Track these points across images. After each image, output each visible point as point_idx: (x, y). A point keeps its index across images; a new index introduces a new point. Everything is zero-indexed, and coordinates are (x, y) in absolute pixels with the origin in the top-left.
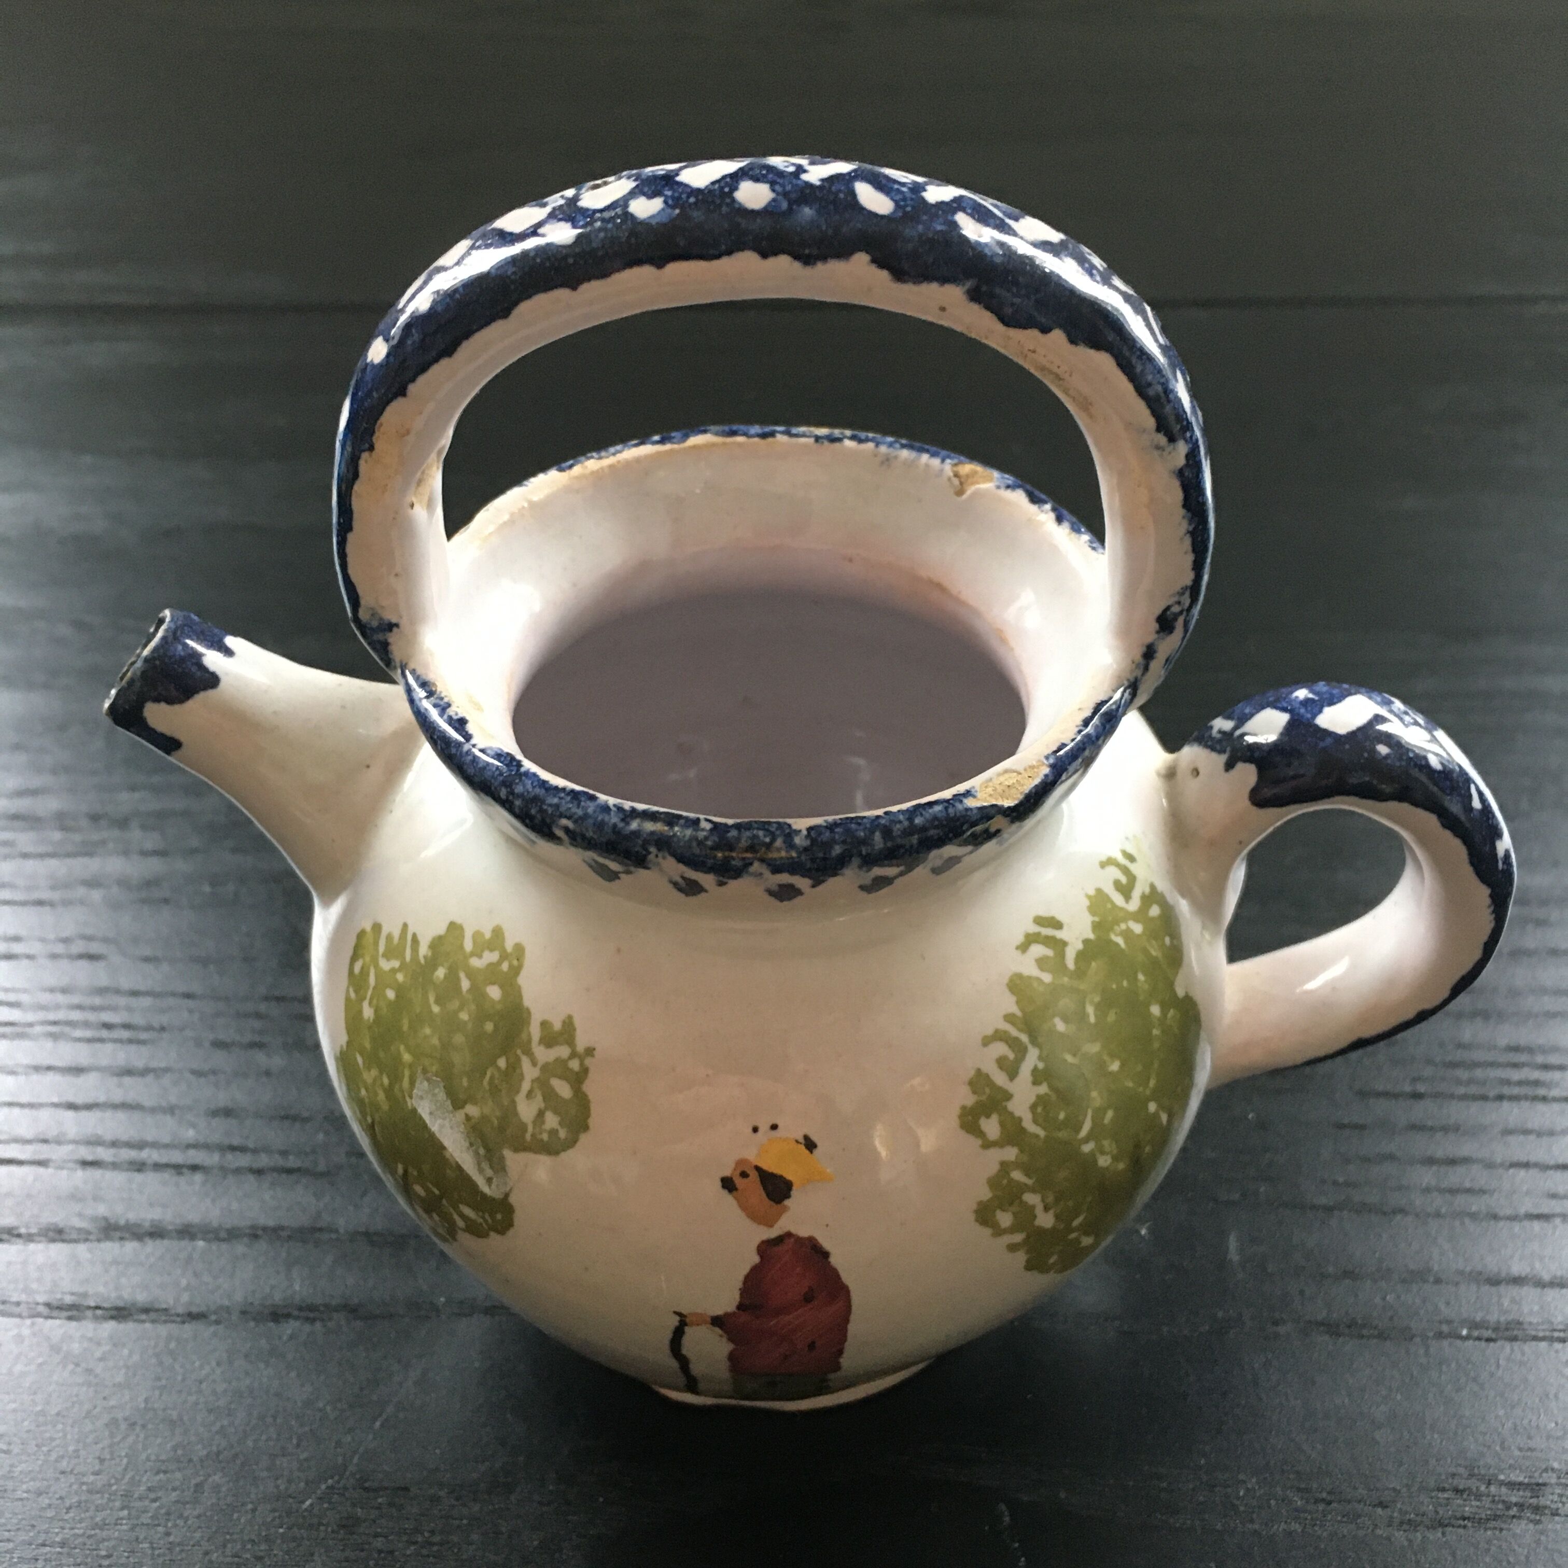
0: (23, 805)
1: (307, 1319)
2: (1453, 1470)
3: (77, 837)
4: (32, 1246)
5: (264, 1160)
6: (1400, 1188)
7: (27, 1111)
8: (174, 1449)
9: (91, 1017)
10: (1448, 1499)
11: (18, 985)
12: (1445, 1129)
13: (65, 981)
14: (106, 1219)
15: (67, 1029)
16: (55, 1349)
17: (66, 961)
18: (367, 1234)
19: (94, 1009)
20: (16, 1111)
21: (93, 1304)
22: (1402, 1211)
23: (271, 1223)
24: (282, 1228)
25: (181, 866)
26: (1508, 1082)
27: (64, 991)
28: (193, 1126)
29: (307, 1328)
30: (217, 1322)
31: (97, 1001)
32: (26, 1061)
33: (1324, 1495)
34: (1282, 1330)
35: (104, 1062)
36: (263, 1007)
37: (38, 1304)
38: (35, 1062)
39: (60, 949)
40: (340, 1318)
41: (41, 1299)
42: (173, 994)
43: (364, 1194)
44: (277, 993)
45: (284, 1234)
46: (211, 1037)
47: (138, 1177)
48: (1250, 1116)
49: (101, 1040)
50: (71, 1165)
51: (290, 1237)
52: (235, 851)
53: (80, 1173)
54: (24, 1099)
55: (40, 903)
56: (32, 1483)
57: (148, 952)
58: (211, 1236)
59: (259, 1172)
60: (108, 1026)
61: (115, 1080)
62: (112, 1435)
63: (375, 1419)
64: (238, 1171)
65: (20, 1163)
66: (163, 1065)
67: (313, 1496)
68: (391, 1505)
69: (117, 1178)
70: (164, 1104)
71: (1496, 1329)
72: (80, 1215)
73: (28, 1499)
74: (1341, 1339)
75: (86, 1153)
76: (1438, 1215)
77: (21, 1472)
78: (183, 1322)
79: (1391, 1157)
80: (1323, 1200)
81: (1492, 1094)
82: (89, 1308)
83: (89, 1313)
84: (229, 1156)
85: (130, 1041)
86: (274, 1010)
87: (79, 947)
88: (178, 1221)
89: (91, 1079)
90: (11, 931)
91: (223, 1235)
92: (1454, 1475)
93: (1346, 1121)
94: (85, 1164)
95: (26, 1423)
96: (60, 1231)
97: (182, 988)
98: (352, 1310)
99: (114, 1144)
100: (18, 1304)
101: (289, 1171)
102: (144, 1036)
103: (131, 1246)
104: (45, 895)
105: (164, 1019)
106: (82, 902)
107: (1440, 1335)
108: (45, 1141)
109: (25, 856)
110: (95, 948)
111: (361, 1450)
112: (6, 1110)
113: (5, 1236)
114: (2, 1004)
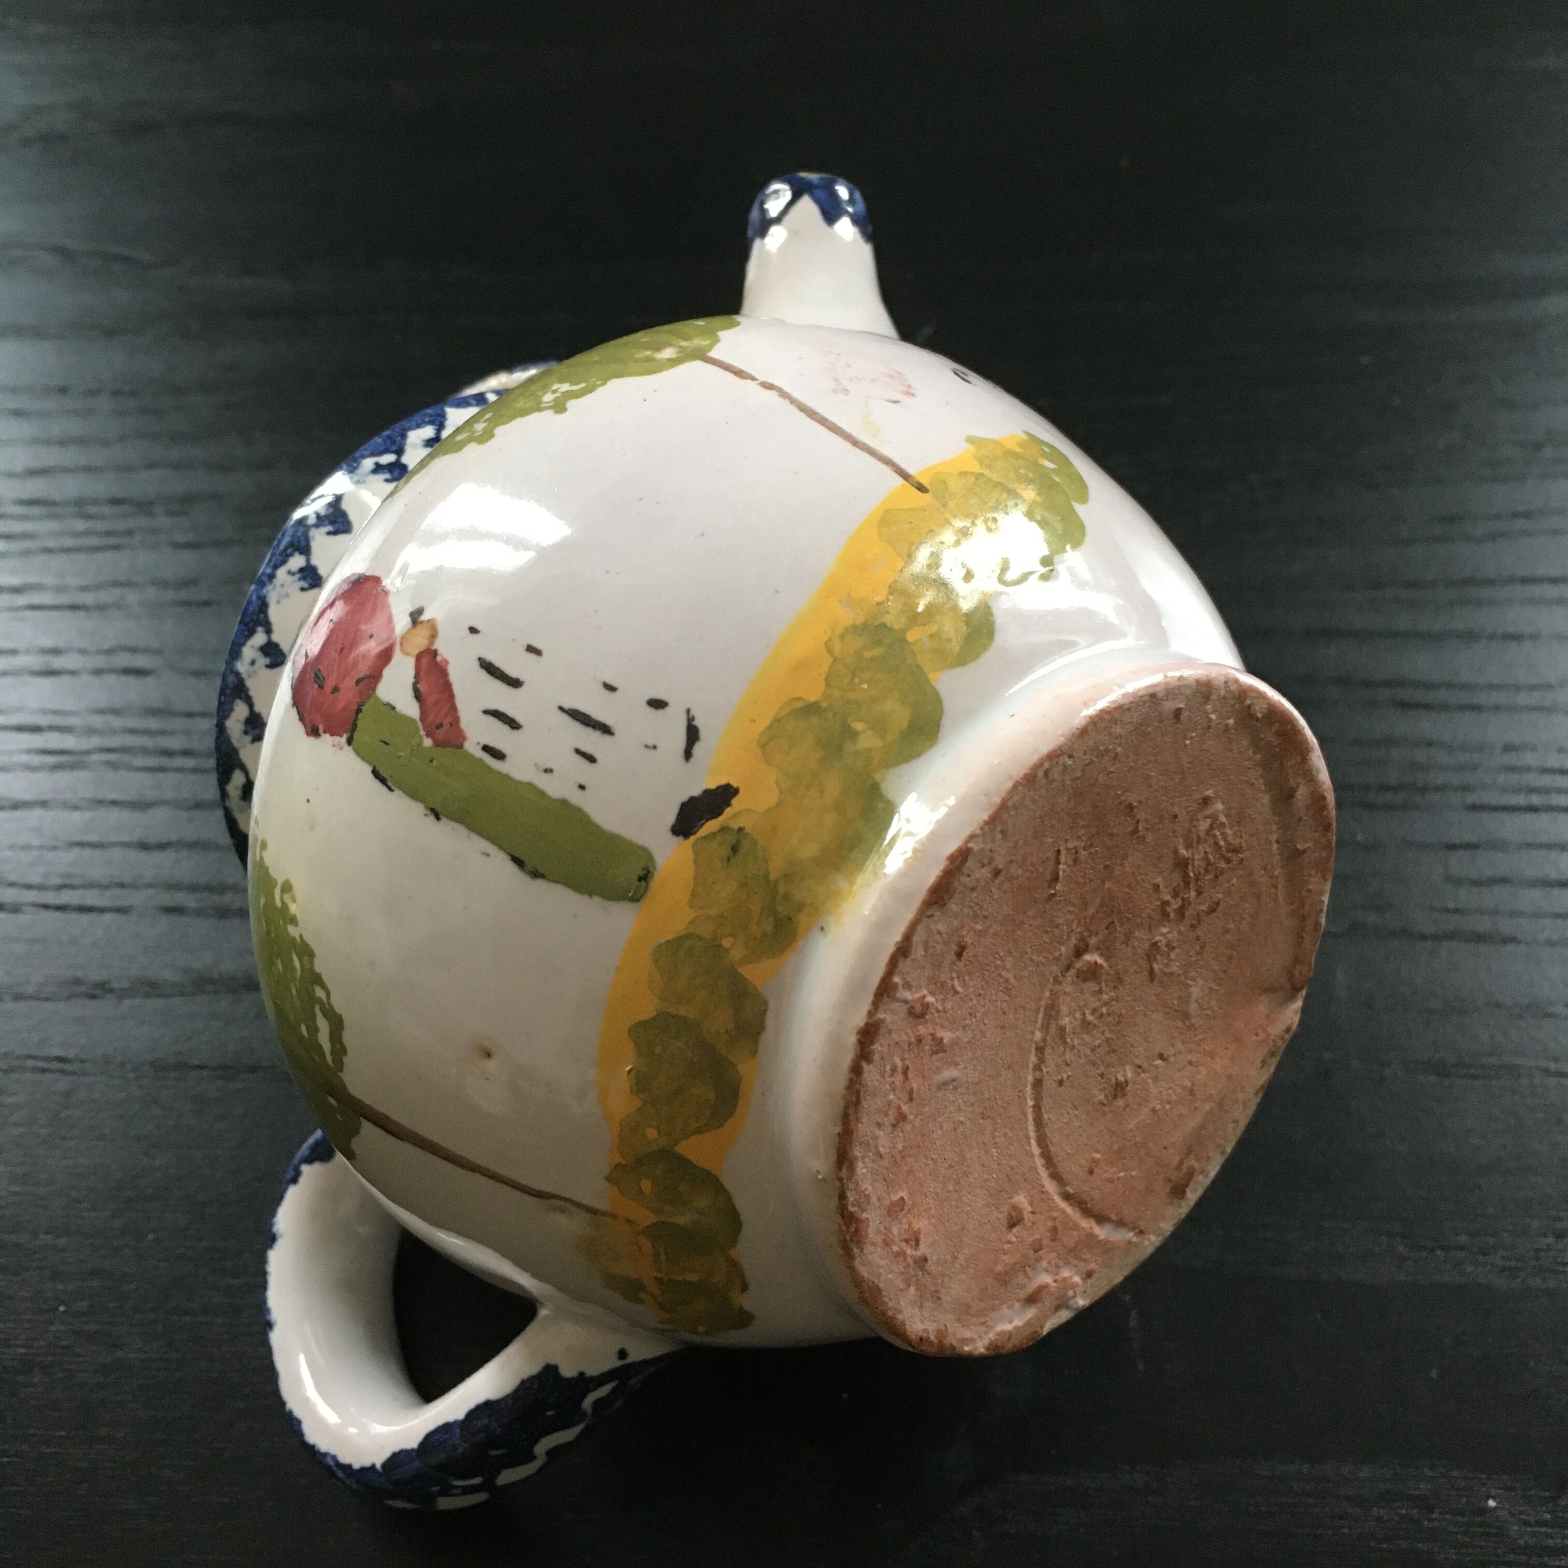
0: (36, 489)
3: (100, 526)
4: (127, 1003)
6: (1511, 914)
7: (98, 852)
9: (147, 742)
14: (197, 969)
15: (125, 758)
17: (110, 678)
19: (149, 733)
20: (87, 852)
21: (198, 1063)
22: (1512, 940)
25: (218, 560)
27: (115, 712)
31: (153, 724)
32: (88, 795)
35: (169, 795)
39: (103, 662)
48: (1359, 836)
49: (162, 769)
50: (156, 912)
53: (165, 919)
54: (93, 838)
55: (74, 607)
57: (196, 665)
60: (168, 753)
61: (184, 814)
65: (102, 910)
69: (204, 926)
72: (170, 967)
74: (1447, 1080)
75: (168, 899)
76: (1549, 943)
79: (1503, 880)
80: (1429, 929)
82: (195, 1067)
83: (195, 1073)
85: (193, 770)
87: (122, 660)
89: (160, 815)
90: (49, 643)
93: (1457, 840)
94: (168, 910)
96: (154, 986)
99: (193, 888)
103: (227, 1000)
104: (78, 598)
106: (120, 607)
108: (122, 886)
109: (48, 551)
110: (141, 661)
112: (77, 850)
113: (98, 992)
114: (53, 728)
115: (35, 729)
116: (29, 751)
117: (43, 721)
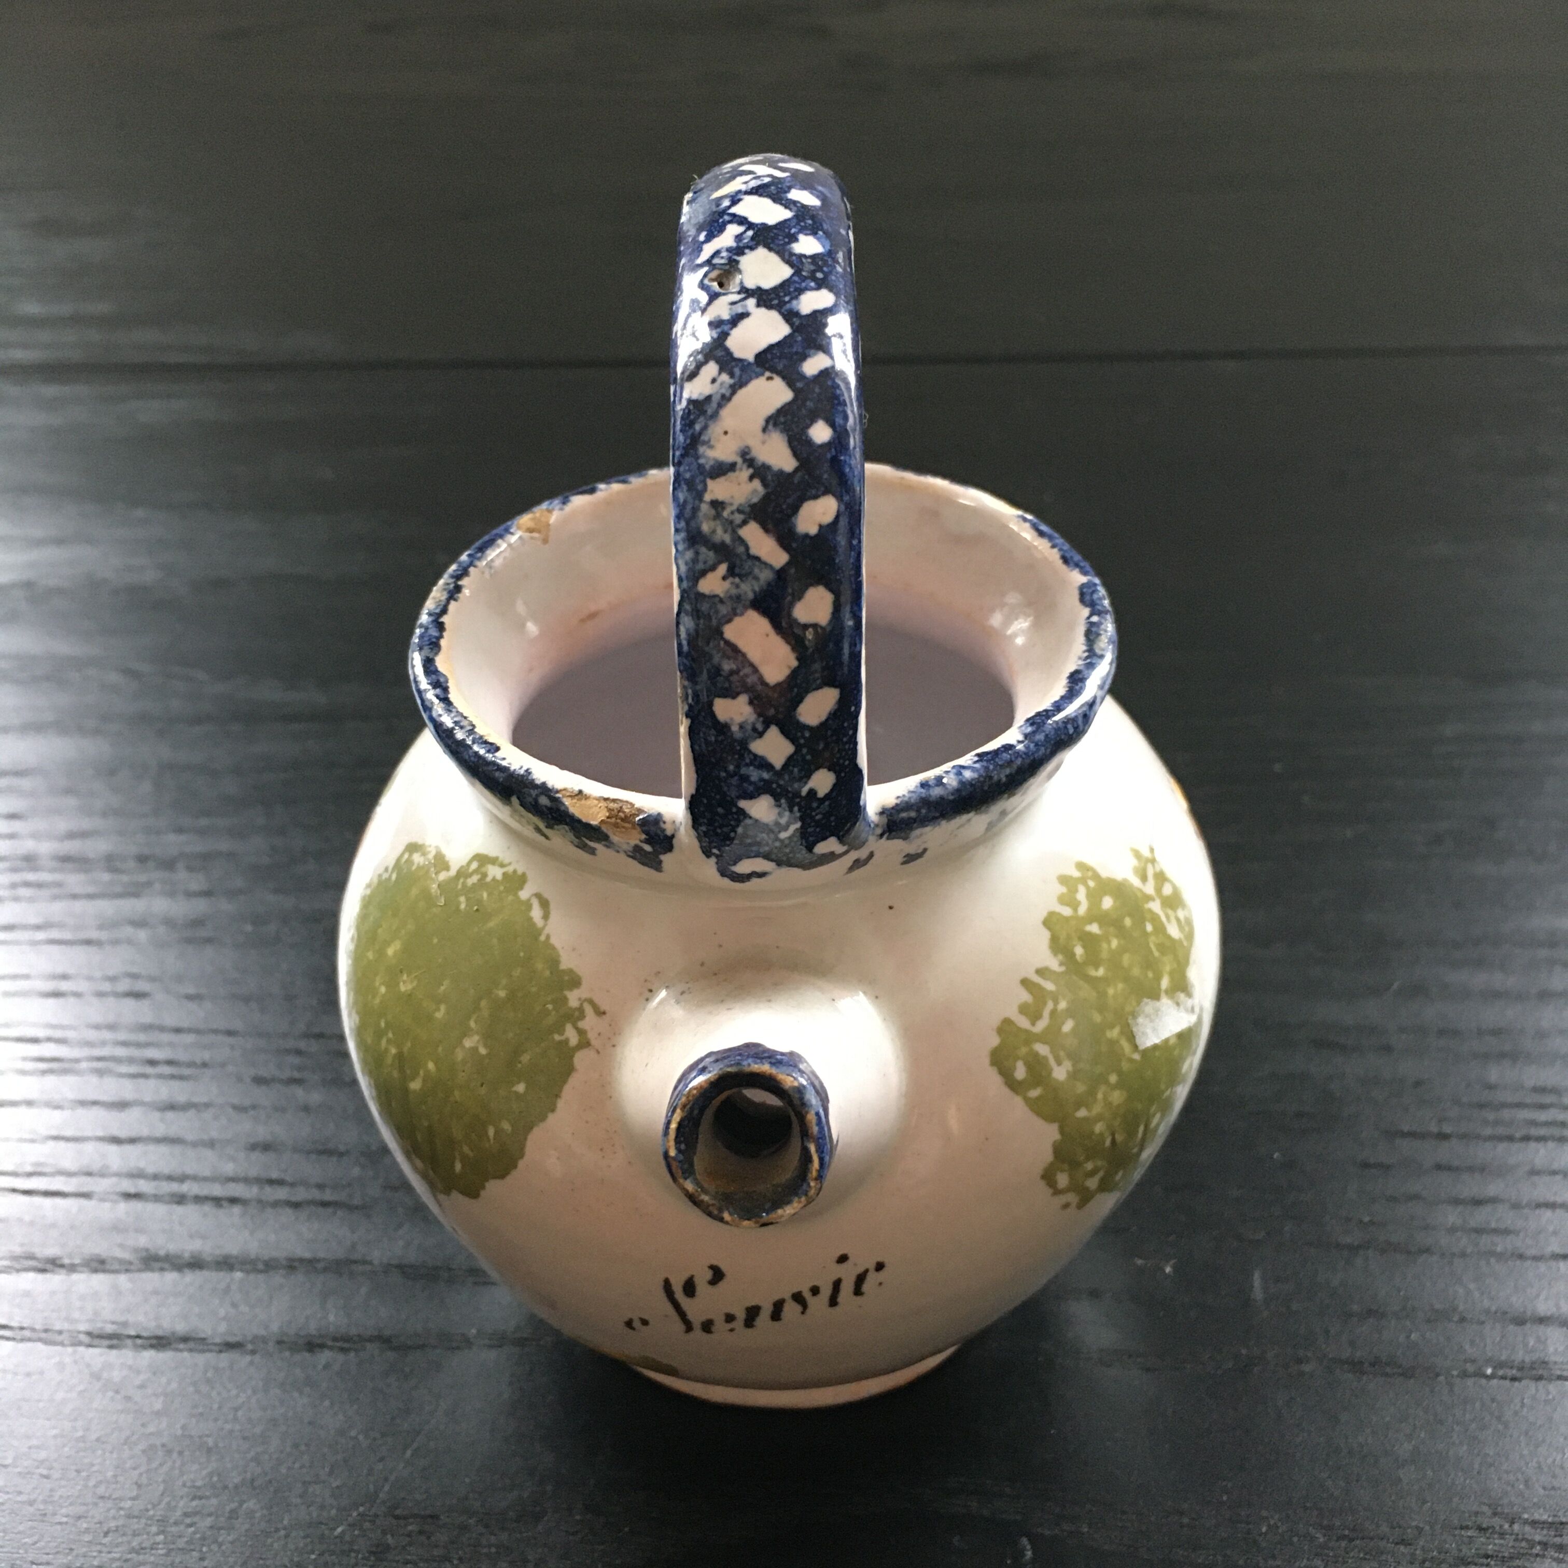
0: (72, 847)
1: (342, 1350)
2: (1475, 1508)
3: (125, 878)
4: (75, 1277)
5: (301, 1194)
6: (1426, 1228)
7: (71, 1145)
8: (211, 1475)
9: (136, 1053)
10: (1470, 1537)
11: (66, 1022)
12: (1471, 1169)
13: (111, 1018)
14: (147, 1250)
15: (112, 1065)
16: (96, 1376)
17: (111, 1000)
18: (400, 1267)
19: (138, 1045)
20: (62, 1144)
21: (133, 1333)
22: (1427, 1250)
23: (307, 1255)
24: (318, 1261)
25: (226, 906)
26: (1534, 1123)
27: (111, 1027)
28: (232, 1159)
29: (341, 1357)
30: (253, 1352)
31: (142, 1037)
32: (71, 1095)
33: (1347, 1532)
34: (1307, 1368)
35: (148, 1098)
36: (302, 1045)
37: (79, 1332)
38: (81, 1097)
39: (107, 987)
40: (372, 1348)
41: (83, 1327)
42: (215, 1032)
43: (400, 1226)
44: (316, 1030)
45: (320, 1266)
46: (252, 1072)
47: (179, 1210)
48: (1275, 1156)
49: (145, 1076)
50: (116, 1197)
51: (325, 1270)
52: (276, 891)
53: (123, 1207)
54: (68, 1133)
55: (88, 942)
56: (70, 1508)
57: (191, 990)
58: (248, 1267)
59: (296, 1205)
60: (152, 1063)
61: (157, 1115)
62: (150, 1460)
63: (405, 1448)
64: (276, 1204)
65: (64, 1195)
66: (204, 1099)
67: (344, 1523)
68: (421, 1532)
69: (160, 1210)
70: (205, 1137)
71: (1521, 1369)
72: (121, 1246)
73: (66, 1523)
74: (1365, 1378)
75: (128, 1186)
76: (1463, 1255)
77: (61, 1497)
78: (221, 1351)
79: (1416, 1197)
80: (1348, 1240)
81: (1518, 1135)
82: (129, 1337)
83: (129, 1342)
84: (268, 1189)
85: (173, 1077)
86: (314, 1047)
87: (124, 985)
88: (218, 1252)
89: (134, 1114)
90: (60, 970)
91: (261, 1266)
92: (1477, 1513)
93: (1372, 1161)
94: (128, 1196)
95: (66, 1449)
96: (103, 1262)
97: (222, 1024)
98: (385, 1341)
99: (155, 1177)
100: (60, 1332)
101: (324, 1204)
102: (186, 1071)
103: (171, 1277)
104: (94, 934)
105: (206, 1056)
106: (130, 942)
107: (1464, 1375)
108: (89, 1174)
109: (75, 897)
110: (142, 986)
111: (392, 1478)
112: (51, 1143)
113: (49, 1266)
114: (49, 1039)
115: (35, 1040)
116: (25, 1059)
117: (41, 1033)
